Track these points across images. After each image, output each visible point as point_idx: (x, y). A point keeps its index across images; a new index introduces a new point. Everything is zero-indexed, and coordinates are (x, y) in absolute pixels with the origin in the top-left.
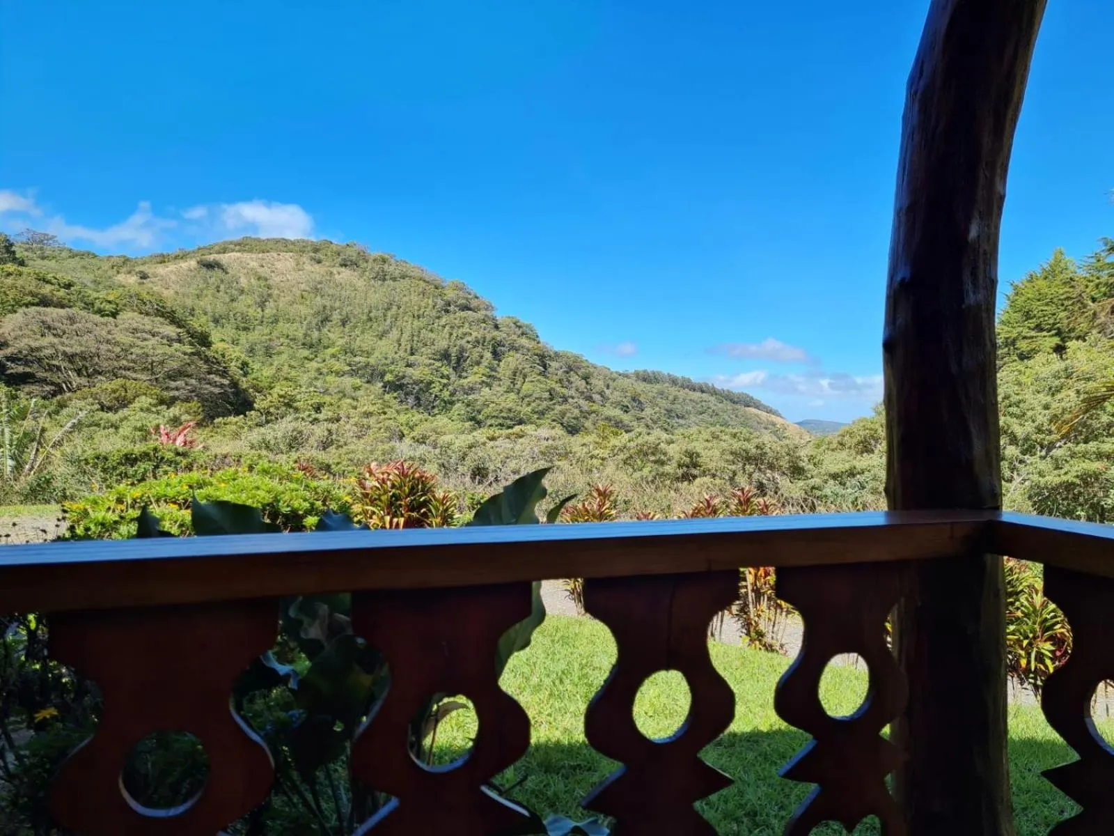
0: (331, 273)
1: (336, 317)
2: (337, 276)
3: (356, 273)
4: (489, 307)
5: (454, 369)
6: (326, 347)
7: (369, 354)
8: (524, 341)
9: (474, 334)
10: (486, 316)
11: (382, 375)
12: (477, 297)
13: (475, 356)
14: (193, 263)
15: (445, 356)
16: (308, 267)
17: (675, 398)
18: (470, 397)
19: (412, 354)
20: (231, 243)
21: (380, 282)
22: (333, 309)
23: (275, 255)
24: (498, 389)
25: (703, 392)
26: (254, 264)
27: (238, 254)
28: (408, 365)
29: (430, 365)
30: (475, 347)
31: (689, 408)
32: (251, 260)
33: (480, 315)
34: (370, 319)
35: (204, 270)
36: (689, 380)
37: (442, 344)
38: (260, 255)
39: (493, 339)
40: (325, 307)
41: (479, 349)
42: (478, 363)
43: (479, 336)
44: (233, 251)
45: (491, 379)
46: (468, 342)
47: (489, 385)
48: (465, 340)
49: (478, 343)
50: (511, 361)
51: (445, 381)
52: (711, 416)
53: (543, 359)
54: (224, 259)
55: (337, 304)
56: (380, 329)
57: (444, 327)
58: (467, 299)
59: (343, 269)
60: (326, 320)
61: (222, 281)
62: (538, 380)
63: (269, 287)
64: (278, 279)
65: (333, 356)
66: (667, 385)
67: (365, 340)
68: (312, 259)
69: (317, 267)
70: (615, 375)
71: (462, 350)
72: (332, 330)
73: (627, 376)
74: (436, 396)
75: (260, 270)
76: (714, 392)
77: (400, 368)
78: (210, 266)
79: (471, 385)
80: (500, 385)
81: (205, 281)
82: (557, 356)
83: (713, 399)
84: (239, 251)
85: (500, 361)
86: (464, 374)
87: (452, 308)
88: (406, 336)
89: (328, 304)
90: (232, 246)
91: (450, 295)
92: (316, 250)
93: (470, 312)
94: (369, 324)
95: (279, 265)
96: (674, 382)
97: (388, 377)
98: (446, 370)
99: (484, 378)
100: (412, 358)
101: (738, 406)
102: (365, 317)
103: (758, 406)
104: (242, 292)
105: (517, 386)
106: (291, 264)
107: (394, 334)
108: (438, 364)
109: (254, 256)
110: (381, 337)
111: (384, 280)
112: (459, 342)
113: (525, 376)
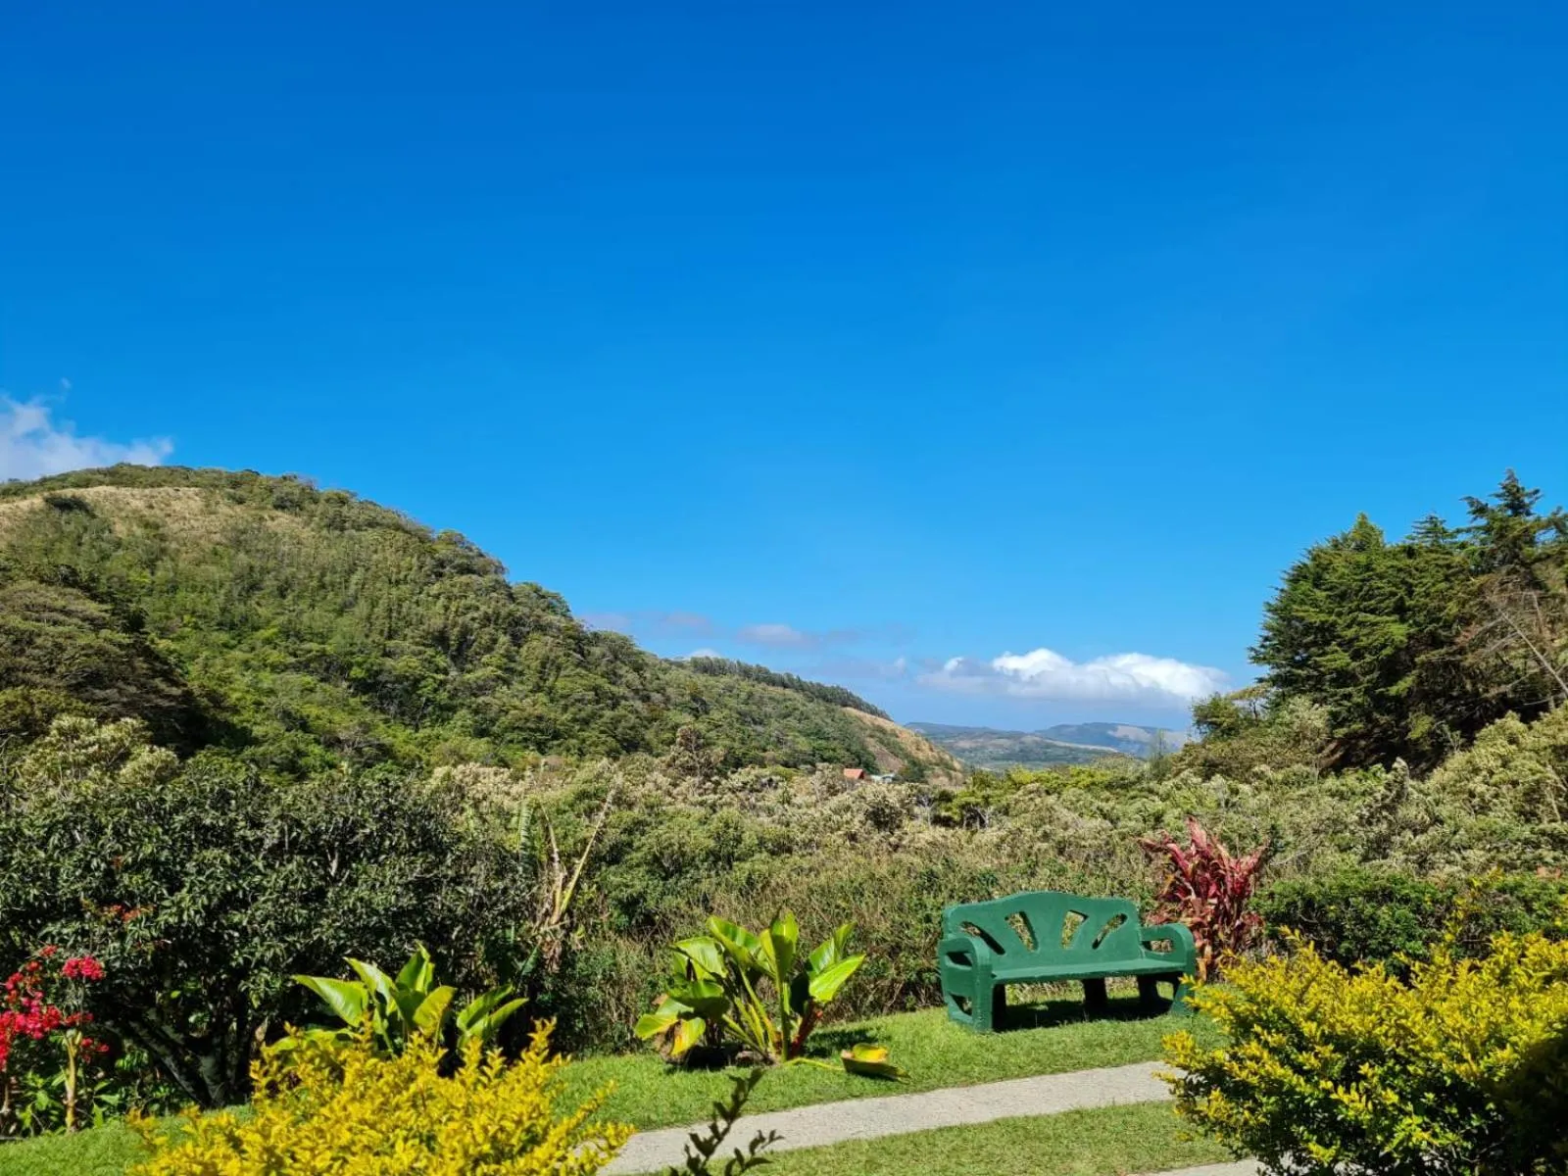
0: (261, 519)
1: (270, 583)
2: (269, 523)
3: (298, 519)
4: (500, 569)
5: (453, 658)
6: (256, 629)
7: (323, 638)
8: (550, 618)
9: (483, 608)
10: (497, 581)
11: (344, 669)
12: (481, 555)
13: (485, 639)
14: (37, 501)
15: (441, 639)
16: (224, 509)
17: (750, 695)
18: (480, 700)
19: (390, 637)
20: (99, 471)
21: (337, 532)
22: (265, 571)
23: (171, 490)
24: (521, 688)
25: (785, 686)
26: (138, 504)
27: (112, 489)
28: (387, 654)
29: (420, 653)
30: (485, 626)
31: (769, 710)
32: (134, 499)
33: (486, 581)
34: (323, 586)
35: (56, 512)
36: (767, 672)
37: (437, 623)
38: (147, 491)
39: (510, 614)
40: (251, 568)
41: (490, 629)
42: (489, 649)
43: (490, 611)
44: (101, 483)
45: (508, 673)
46: (473, 619)
47: (507, 682)
48: (469, 616)
49: (489, 620)
50: (537, 647)
51: (441, 677)
52: (800, 721)
53: (580, 643)
54: (89, 494)
55: (271, 564)
56: (339, 600)
57: (437, 597)
58: (468, 557)
59: (279, 513)
60: (254, 587)
61: (86, 529)
62: (578, 674)
63: (163, 538)
64: (176, 527)
65: (268, 641)
66: (736, 677)
67: (316, 617)
68: (231, 497)
69: (238, 509)
70: (665, 665)
71: (466, 632)
72: (263, 602)
73: (680, 665)
74: (428, 700)
75: (146, 512)
76: (800, 687)
77: (375, 659)
78: (65, 506)
79: (481, 683)
80: (522, 682)
81: (57, 526)
82: (596, 638)
83: (799, 696)
84: (112, 484)
85: (520, 646)
86: (469, 666)
87: (447, 570)
88: (379, 610)
89: (257, 564)
90: (100, 477)
91: (443, 551)
92: (235, 485)
93: (474, 577)
94: (322, 593)
95: (177, 506)
96: (746, 672)
97: (356, 672)
98: (442, 661)
99: (499, 672)
100: (391, 643)
101: (833, 706)
102: (314, 583)
103: (858, 705)
104: (118, 544)
105: (548, 683)
106: (197, 504)
107: (362, 608)
108: (430, 652)
109: (136, 491)
110: (340, 612)
111: (343, 529)
112: (460, 620)
113: (559, 669)
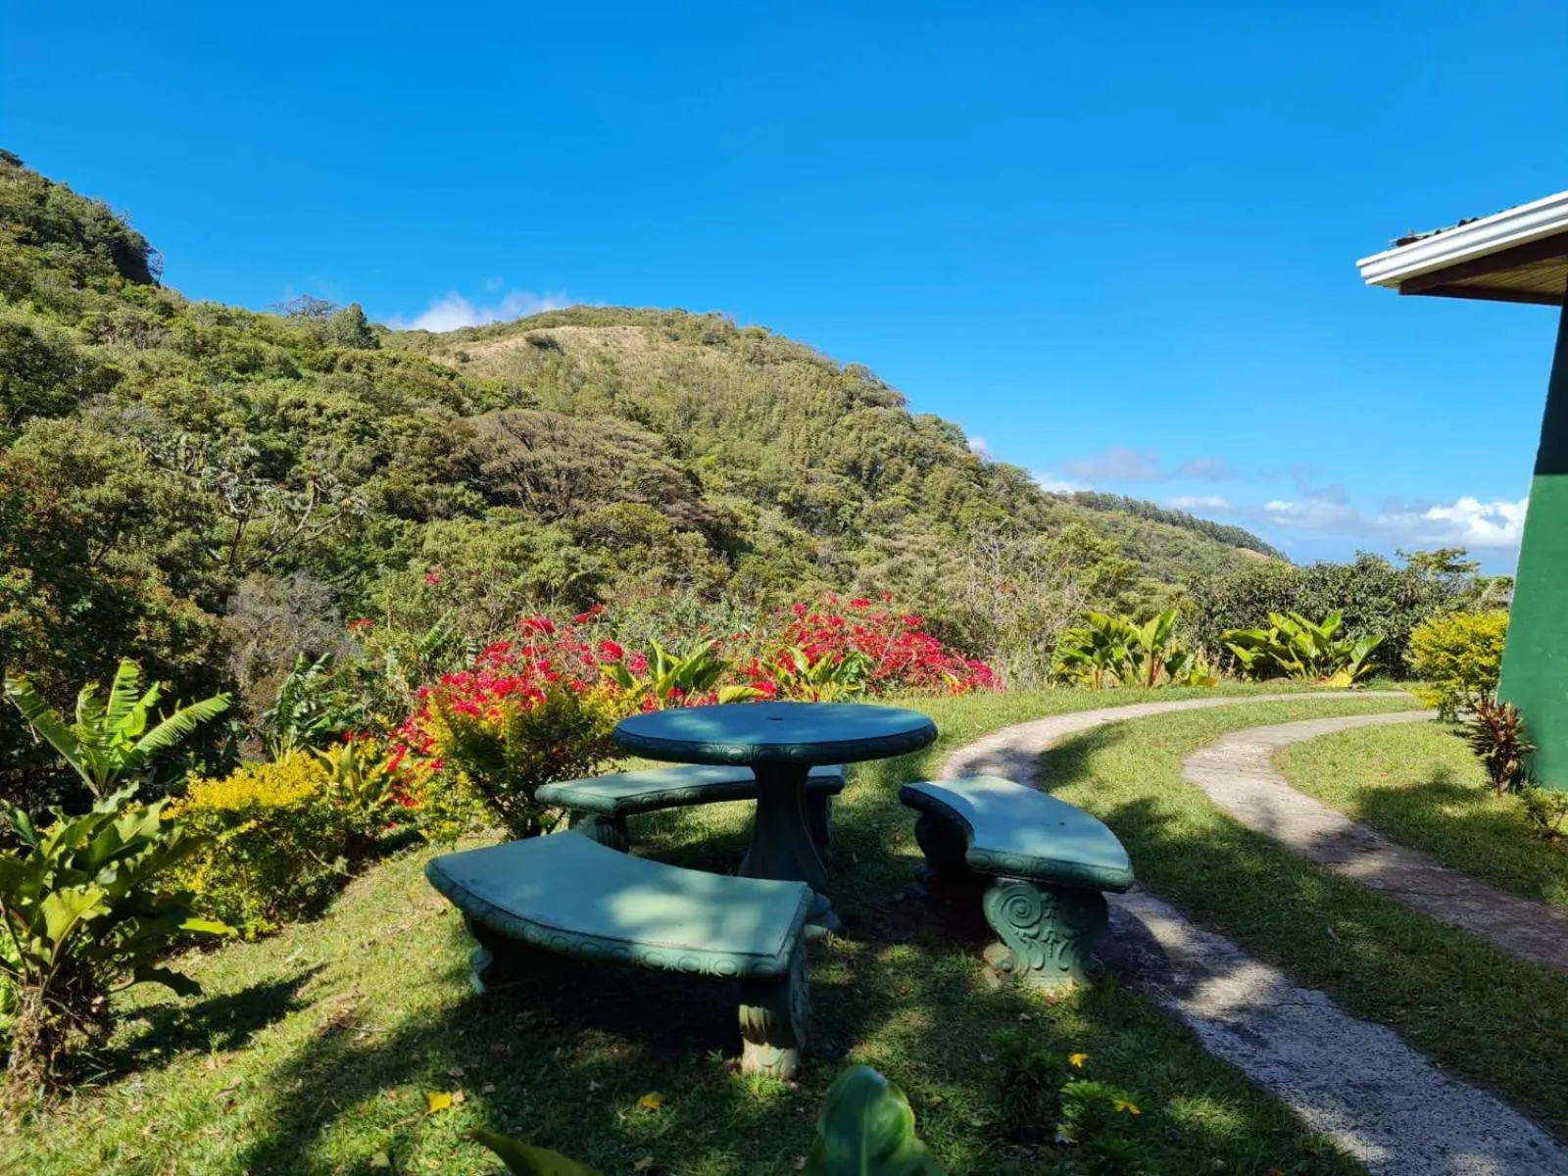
0: (694, 354)
1: (706, 414)
2: (701, 358)
3: (724, 355)
4: (901, 402)
5: (866, 487)
6: (698, 455)
7: (755, 465)
8: (956, 450)
9: (891, 440)
10: (900, 413)
11: (772, 494)
12: (885, 388)
13: (893, 471)
14: (519, 341)
15: (854, 469)
16: (663, 346)
17: (1136, 533)
18: (891, 527)
19: (810, 466)
20: (561, 313)
21: (758, 366)
22: (701, 403)
23: (620, 329)
24: (927, 516)
25: (1174, 524)
26: (595, 342)
27: (573, 329)
28: (808, 481)
29: (838, 481)
30: (892, 457)
31: (1157, 547)
32: (592, 337)
33: (891, 413)
34: (749, 418)
35: (536, 350)
36: (1155, 508)
37: (850, 452)
38: (602, 330)
39: (915, 446)
40: (690, 400)
41: (898, 459)
42: (897, 480)
43: (897, 442)
44: (564, 324)
45: (915, 504)
46: (882, 450)
47: (914, 511)
48: (879, 446)
49: (896, 451)
50: (942, 478)
51: (856, 504)
52: (1190, 560)
53: (980, 474)
54: (559, 333)
55: (705, 397)
56: (764, 430)
57: (850, 428)
58: (873, 389)
59: (708, 348)
60: (693, 417)
61: (559, 365)
62: (980, 505)
63: (616, 372)
64: (627, 363)
65: (708, 467)
66: (1123, 512)
67: (748, 447)
68: (669, 334)
69: (674, 344)
70: (1050, 499)
71: (875, 463)
72: (700, 431)
73: (1064, 499)
74: (845, 525)
75: (604, 350)
76: (1190, 524)
77: (798, 485)
78: (543, 344)
79: (891, 510)
80: (927, 511)
81: (536, 361)
82: (992, 470)
83: (1190, 535)
84: (572, 324)
85: (924, 476)
86: (879, 494)
87: (856, 403)
88: (800, 439)
89: (694, 396)
90: (563, 318)
91: (852, 384)
92: (669, 323)
93: (881, 408)
94: (749, 423)
95: (626, 344)
96: (1132, 508)
97: (782, 496)
98: (858, 490)
99: (908, 501)
100: (812, 471)
101: (1227, 546)
102: (742, 415)
103: (1255, 545)
104: (584, 380)
105: (952, 513)
106: (641, 341)
107: (784, 439)
108: (847, 480)
109: (593, 331)
110: (765, 442)
111: (762, 363)
112: (871, 450)
113: (963, 499)
